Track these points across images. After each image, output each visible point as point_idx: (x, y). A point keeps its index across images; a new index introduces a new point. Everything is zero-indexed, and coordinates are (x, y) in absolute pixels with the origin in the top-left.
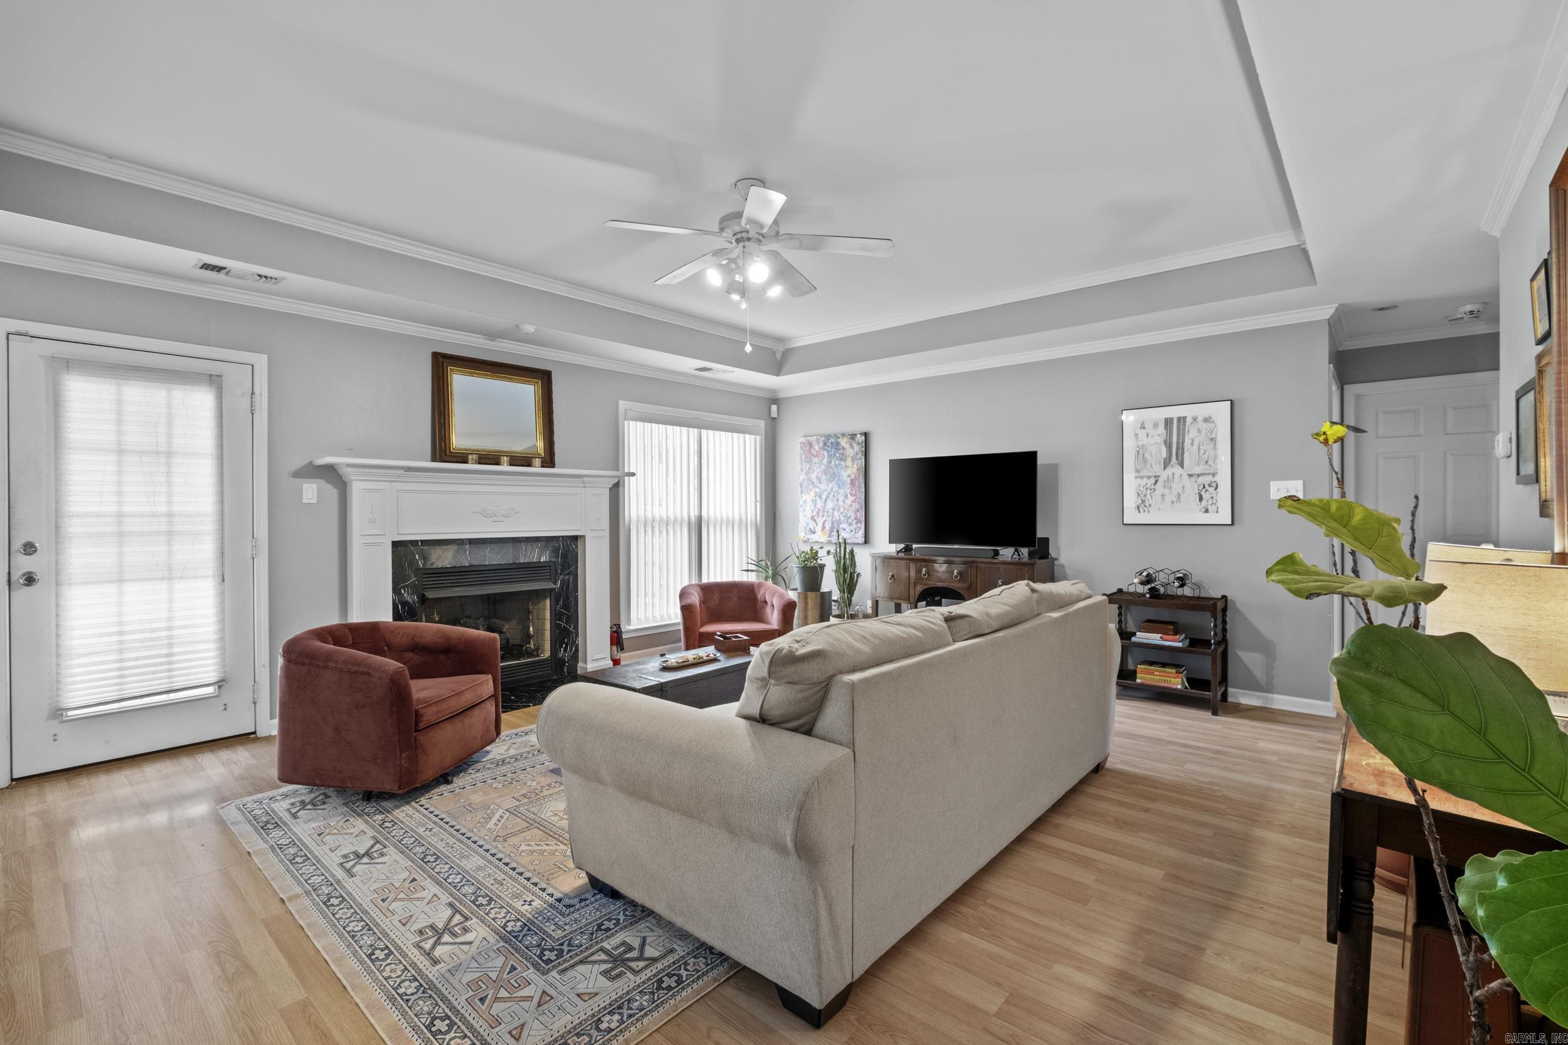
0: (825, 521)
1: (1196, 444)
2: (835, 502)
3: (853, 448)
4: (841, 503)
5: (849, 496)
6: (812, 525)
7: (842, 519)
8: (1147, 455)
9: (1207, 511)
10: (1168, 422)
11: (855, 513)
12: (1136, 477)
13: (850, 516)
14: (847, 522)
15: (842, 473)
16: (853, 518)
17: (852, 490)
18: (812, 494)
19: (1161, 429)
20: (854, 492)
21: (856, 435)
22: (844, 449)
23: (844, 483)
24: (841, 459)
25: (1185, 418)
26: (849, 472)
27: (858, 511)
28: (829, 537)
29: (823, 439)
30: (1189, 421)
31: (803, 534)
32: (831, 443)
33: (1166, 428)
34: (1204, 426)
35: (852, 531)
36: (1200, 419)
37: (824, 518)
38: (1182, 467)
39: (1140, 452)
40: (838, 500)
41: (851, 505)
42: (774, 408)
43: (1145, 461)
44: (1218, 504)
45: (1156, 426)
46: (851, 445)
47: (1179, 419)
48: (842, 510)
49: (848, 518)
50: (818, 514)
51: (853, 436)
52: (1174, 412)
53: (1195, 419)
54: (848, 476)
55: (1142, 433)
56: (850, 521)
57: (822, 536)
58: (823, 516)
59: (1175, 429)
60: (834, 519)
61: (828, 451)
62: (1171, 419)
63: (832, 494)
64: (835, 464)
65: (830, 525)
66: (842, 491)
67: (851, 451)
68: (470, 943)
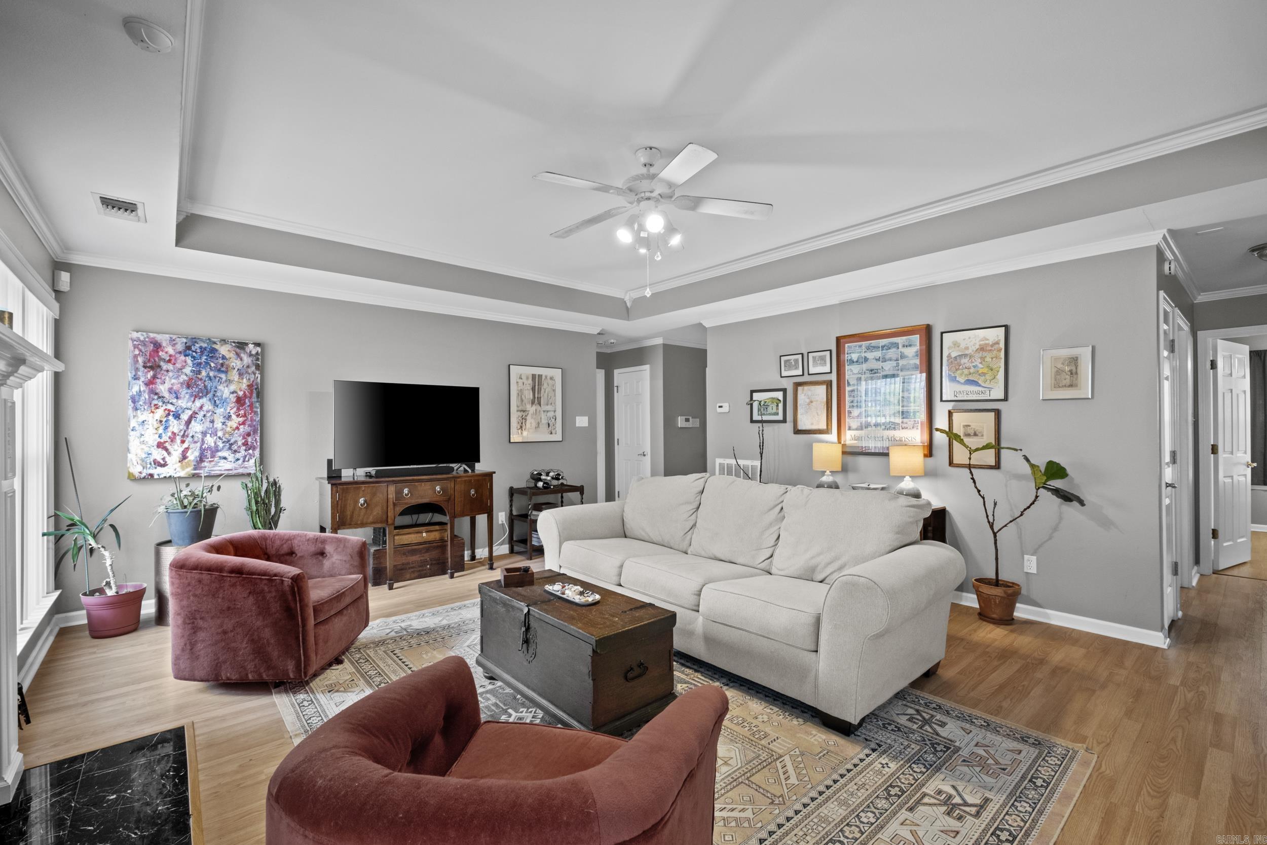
0: (187, 449)
1: (546, 392)
2: (208, 424)
3: (241, 359)
4: (218, 425)
5: (234, 417)
6: (158, 455)
7: (221, 445)
8: (523, 396)
9: (551, 433)
10: (534, 376)
11: (244, 438)
12: (517, 411)
13: (236, 442)
14: (230, 448)
15: (221, 387)
16: (240, 443)
17: (238, 409)
18: (160, 413)
19: (530, 381)
20: (242, 412)
21: (247, 344)
22: (224, 358)
23: (224, 401)
24: (219, 371)
25: (542, 375)
26: (233, 387)
27: (249, 435)
28: (195, 469)
29: (185, 340)
30: (543, 377)
31: (140, 468)
32: (201, 348)
33: (532, 380)
34: (550, 382)
35: (238, 460)
36: (548, 378)
37: (186, 445)
38: (540, 406)
39: (520, 393)
40: (212, 422)
41: (237, 428)
42: (65, 277)
43: (522, 401)
44: (557, 429)
45: (527, 378)
46: (238, 355)
47: (539, 375)
48: (220, 434)
49: (231, 445)
50: (172, 440)
51: (241, 345)
52: (537, 371)
53: (546, 377)
54: (233, 393)
55: (520, 381)
56: (235, 447)
57: (178, 469)
58: (183, 442)
59: (537, 382)
60: (205, 446)
61: (193, 357)
62: (535, 375)
63: (202, 413)
64: (208, 376)
65: (197, 454)
66: (220, 411)
67: (238, 362)
68: (954, 787)
